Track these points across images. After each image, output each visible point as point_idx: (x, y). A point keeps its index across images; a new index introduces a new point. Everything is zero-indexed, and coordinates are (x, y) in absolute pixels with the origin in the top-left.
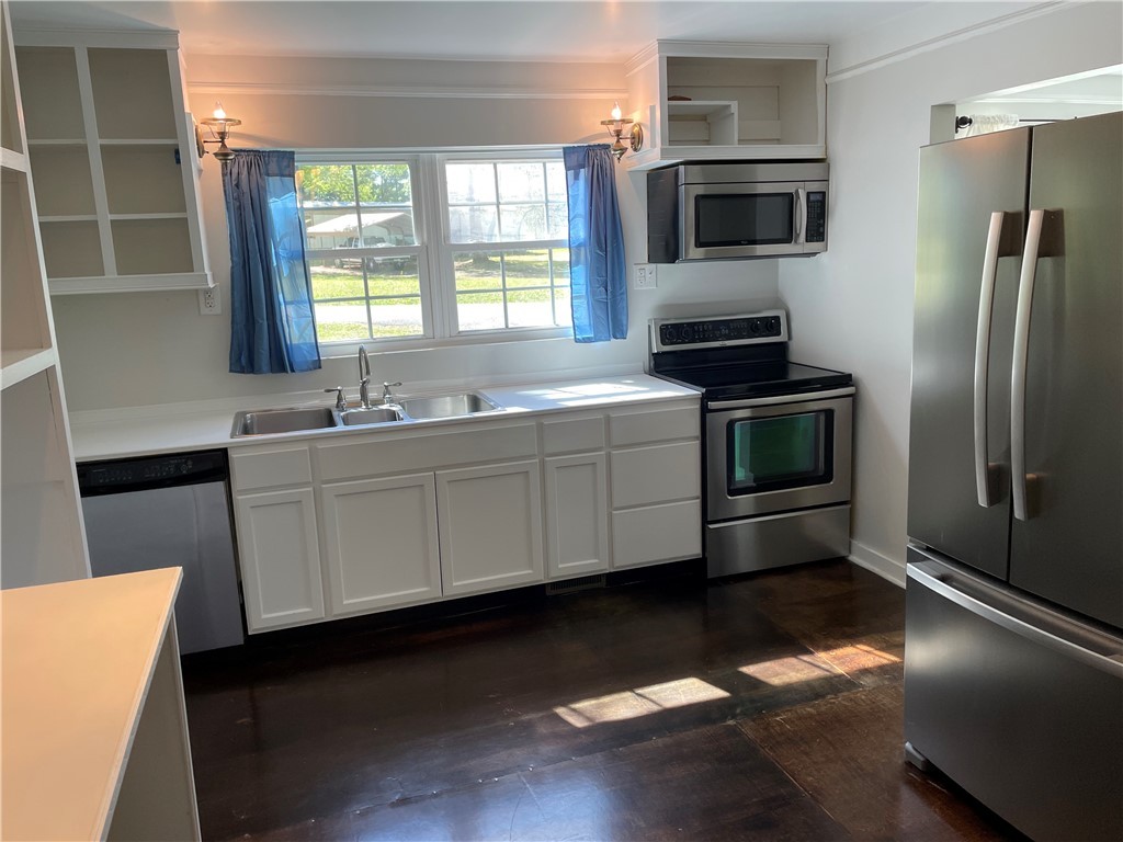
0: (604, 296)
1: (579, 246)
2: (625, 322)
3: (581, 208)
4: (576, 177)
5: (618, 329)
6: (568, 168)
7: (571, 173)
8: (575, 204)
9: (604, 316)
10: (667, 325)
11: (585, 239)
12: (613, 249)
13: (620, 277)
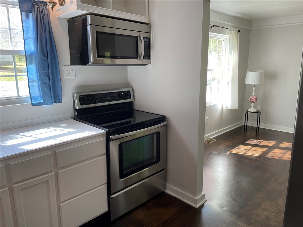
0: (48, 81)
1: (31, 54)
2: (60, 94)
3: (31, 33)
4: (27, 16)
5: (57, 98)
6: (22, 11)
7: (24, 14)
8: (27, 31)
9: (48, 92)
10: (82, 96)
11: (35, 51)
12: (51, 57)
13: (57, 72)
